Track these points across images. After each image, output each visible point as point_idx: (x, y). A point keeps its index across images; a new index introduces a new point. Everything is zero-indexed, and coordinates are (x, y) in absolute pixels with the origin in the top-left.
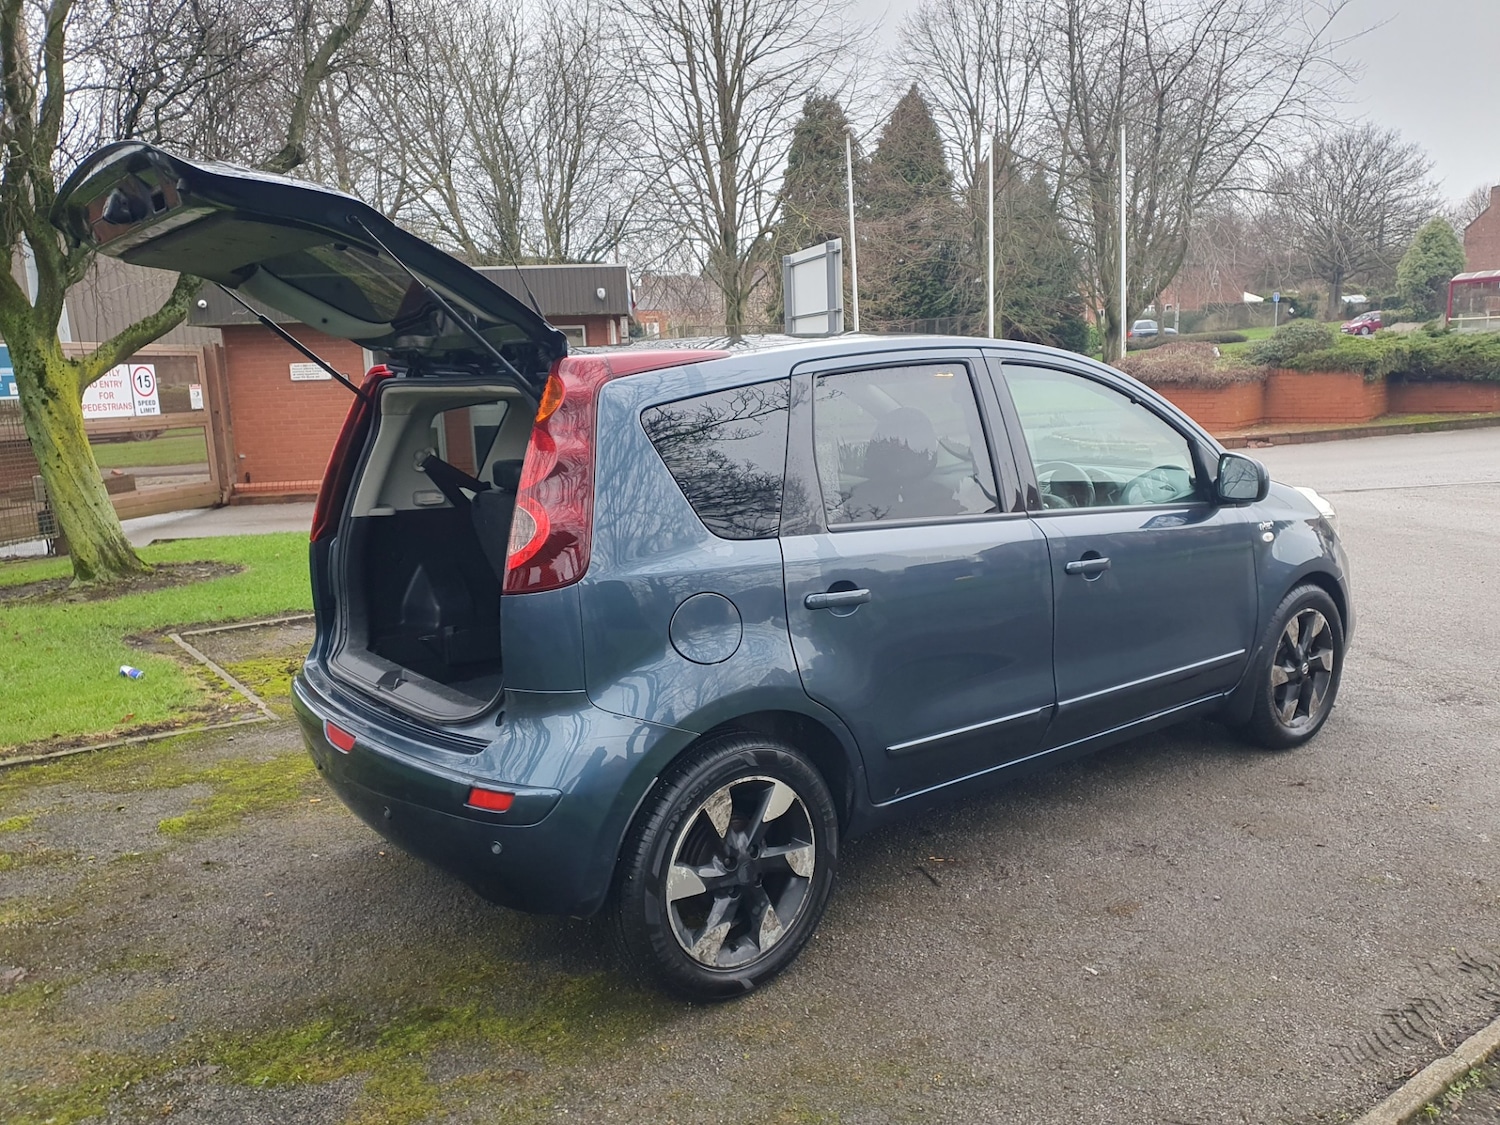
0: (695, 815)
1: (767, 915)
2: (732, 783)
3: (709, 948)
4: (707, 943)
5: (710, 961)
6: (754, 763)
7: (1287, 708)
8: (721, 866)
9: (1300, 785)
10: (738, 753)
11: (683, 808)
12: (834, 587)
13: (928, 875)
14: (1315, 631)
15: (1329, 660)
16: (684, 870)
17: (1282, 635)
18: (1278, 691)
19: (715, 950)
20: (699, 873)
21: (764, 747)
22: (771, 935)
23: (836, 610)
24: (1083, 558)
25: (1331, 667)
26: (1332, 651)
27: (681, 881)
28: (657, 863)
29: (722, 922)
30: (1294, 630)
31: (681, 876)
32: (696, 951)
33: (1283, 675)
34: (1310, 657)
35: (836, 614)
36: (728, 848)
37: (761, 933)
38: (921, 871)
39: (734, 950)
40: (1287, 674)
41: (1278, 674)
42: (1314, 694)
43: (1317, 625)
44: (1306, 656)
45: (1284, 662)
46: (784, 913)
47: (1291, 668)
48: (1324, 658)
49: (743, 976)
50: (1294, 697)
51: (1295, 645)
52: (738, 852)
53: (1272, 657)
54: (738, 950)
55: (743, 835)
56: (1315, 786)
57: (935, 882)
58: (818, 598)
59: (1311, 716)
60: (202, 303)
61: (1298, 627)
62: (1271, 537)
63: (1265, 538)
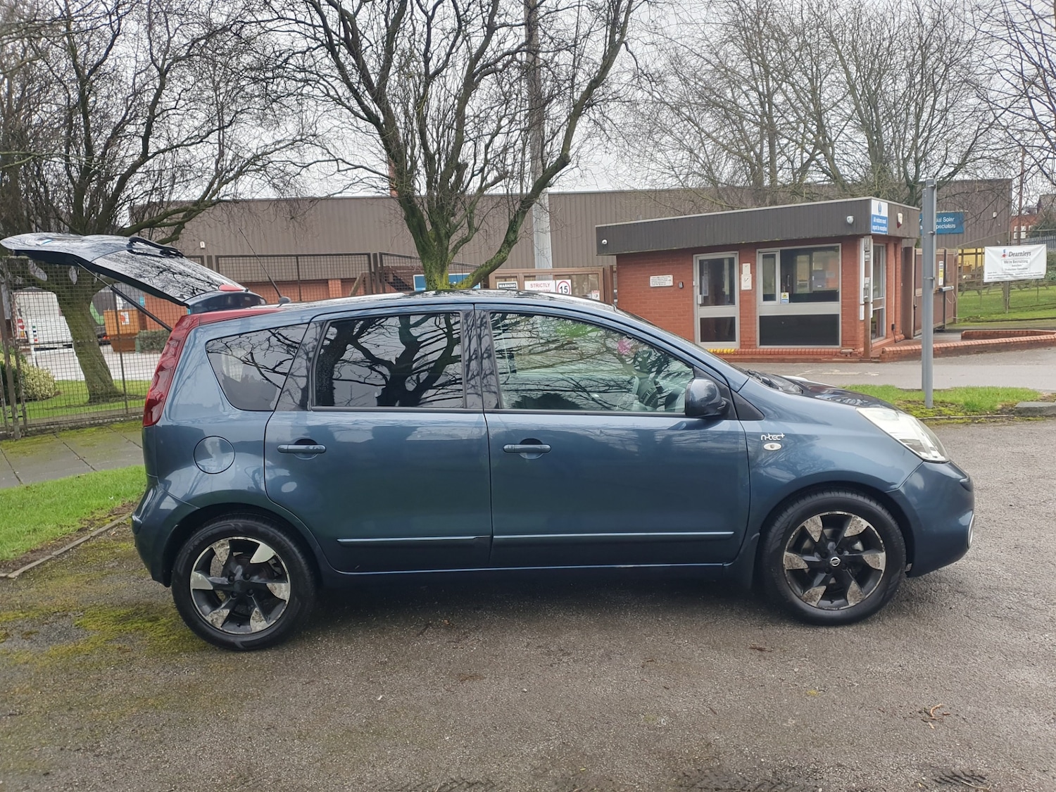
0: (207, 550)
1: (254, 613)
2: (230, 538)
3: (216, 619)
4: (215, 616)
5: (219, 626)
6: (241, 530)
7: (811, 590)
8: (227, 579)
9: (761, 650)
10: (232, 523)
11: (196, 543)
12: (300, 442)
13: (425, 629)
14: (848, 532)
15: (878, 560)
16: (200, 575)
17: (798, 529)
18: (797, 574)
19: (221, 621)
20: (210, 578)
21: (251, 523)
22: (258, 624)
23: (300, 455)
24: (522, 443)
25: (882, 567)
26: (884, 553)
27: (198, 580)
28: (180, 567)
29: (225, 608)
30: (814, 526)
31: (198, 578)
32: (209, 619)
33: (800, 562)
34: (847, 553)
35: (301, 457)
36: (227, 571)
37: (251, 621)
38: (427, 626)
39: (239, 626)
40: (807, 562)
41: (793, 560)
42: (854, 586)
43: (853, 528)
44: (839, 552)
45: (809, 552)
46: (272, 615)
47: (815, 558)
48: (868, 557)
49: (238, 641)
50: (822, 584)
51: (817, 540)
52: (235, 575)
53: (781, 544)
54: (242, 627)
55: (239, 567)
56: (772, 654)
57: (422, 633)
58: (285, 447)
59: (851, 604)
60: (605, 241)
61: (821, 525)
62: (777, 446)
63: (767, 446)
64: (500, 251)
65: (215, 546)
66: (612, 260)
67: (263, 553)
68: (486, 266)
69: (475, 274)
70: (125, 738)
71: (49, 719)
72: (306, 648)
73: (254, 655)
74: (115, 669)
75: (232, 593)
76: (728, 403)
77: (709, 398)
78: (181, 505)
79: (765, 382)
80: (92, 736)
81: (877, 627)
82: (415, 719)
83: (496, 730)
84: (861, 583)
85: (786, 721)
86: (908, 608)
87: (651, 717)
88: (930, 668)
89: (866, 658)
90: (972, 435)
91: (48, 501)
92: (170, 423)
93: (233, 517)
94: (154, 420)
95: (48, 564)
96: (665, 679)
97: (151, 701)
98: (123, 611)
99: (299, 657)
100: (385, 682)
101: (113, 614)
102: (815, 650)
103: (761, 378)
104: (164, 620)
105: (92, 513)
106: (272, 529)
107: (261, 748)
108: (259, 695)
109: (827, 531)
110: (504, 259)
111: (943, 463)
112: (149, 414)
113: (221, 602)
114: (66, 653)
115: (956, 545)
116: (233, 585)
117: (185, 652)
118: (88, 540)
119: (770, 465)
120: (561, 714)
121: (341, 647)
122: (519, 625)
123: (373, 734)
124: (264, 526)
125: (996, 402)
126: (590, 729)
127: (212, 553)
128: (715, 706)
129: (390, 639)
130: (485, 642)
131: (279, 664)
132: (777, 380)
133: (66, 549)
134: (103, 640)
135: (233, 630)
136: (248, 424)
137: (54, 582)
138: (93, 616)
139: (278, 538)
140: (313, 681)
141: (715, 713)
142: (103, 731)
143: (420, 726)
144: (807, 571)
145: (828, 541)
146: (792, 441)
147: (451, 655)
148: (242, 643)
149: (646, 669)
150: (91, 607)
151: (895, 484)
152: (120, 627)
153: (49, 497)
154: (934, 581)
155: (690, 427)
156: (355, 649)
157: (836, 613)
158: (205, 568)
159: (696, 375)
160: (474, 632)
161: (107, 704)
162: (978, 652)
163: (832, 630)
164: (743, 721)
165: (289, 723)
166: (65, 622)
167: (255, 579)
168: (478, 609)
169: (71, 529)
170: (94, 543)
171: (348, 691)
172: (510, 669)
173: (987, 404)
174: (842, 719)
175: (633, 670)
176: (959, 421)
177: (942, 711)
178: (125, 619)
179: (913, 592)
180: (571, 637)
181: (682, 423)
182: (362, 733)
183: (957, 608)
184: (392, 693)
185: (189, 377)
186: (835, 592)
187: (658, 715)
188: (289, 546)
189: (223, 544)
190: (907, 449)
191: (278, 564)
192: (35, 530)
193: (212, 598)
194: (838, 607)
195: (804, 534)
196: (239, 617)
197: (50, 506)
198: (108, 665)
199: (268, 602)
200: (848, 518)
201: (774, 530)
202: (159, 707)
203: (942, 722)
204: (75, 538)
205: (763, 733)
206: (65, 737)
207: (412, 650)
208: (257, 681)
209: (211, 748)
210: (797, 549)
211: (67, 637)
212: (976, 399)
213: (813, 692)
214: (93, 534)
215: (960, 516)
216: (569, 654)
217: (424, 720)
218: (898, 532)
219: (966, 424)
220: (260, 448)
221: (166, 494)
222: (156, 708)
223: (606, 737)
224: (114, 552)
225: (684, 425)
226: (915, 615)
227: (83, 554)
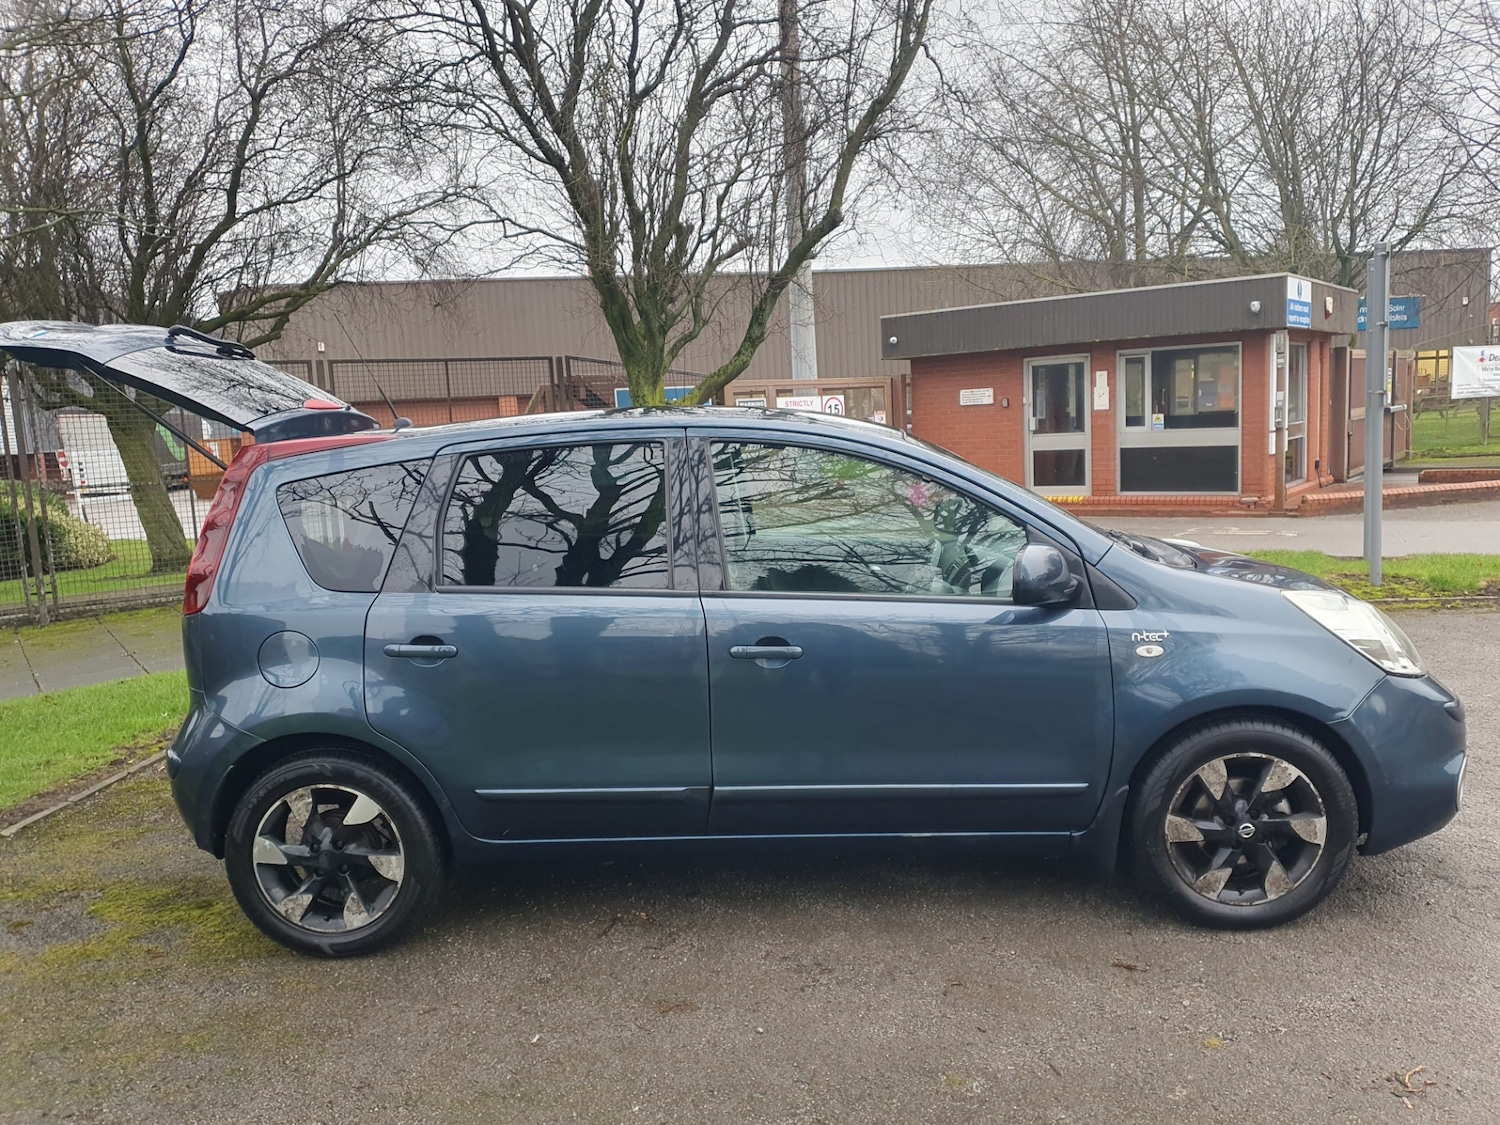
0: (278, 803)
1: (349, 900)
2: (313, 787)
3: (293, 909)
4: (291, 905)
5: (296, 919)
6: (329, 774)
7: (1208, 875)
8: (308, 849)
9: (1129, 968)
10: (315, 764)
11: (261, 794)
12: (420, 640)
13: (612, 926)
14: (1268, 785)
15: (1315, 829)
16: (267, 842)
17: (1189, 779)
18: (1186, 849)
19: (299, 912)
20: (283, 847)
21: (344, 764)
22: (356, 918)
23: (418, 660)
24: (759, 643)
25: (1321, 840)
26: (1324, 820)
27: (265, 850)
28: (237, 830)
29: (305, 892)
30: (1215, 776)
31: (265, 847)
32: (281, 908)
33: (1191, 831)
34: (1265, 818)
35: (417, 663)
36: (310, 838)
37: (345, 912)
38: (614, 921)
39: (327, 920)
40: (1202, 831)
41: (1179, 828)
42: (1276, 869)
43: (1275, 778)
44: (1254, 815)
45: (1205, 815)
46: (377, 905)
47: (1215, 825)
48: (1298, 824)
49: (324, 942)
50: (1226, 864)
51: (1218, 796)
52: (320, 842)
53: (1162, 803)
54: (331, 921)
55: (327, 830)
56: (1147, 975)
57: (605, 933)
58: (395, 648)
59: (1271, 897)
60: (893, 339)
61: (1225, 774)
62: (1157, 651)
63: (1141, 651)
64: (739, 353)
65: (290, 798)
66: (905, 367)
67: (363, 810)
68: (719, 375)
69: (704, 388)
70: (141, 1099)
71: (32, 1063)
72: (428, 955)
73: (350, 964)
74: (139, 984)
75: (316, 871)
76: (1080, 585)
77: (1051, 575)
78: (237, 735)
79: (1137, 549)
80: (93, 1095)
81: (1313, 933)
82: (587, 1076)
83: (713, 1096)
84: (1288, 864)
85: (1172, 1091)
86: (1361, 903)
87: (958, 1079)
88: (1401, 1004)
89: (1296, 985)
90: (1443, 626)
91: (73, 719)
92: (225, 610)
93: (317, 755)
94: (199, 605)
95: (62, 815)
96: (980, 1014)
97: (186, 1039)
98: (160, 892)
99: (415, 967)
100: (545, 1013)
101: (145, 895)
102: (1215, 970)
103: (1131, 542)
104: (219, 907)
105: (134, 737)
106: (377, 773)
107: (347, 1121)
108: (350, 1031)
109: (1234, 783)
110: (745, 365)
111: (1416, 677)
112: (192, 596)
113: (301, 882)
114: (69, 957)
115: (1439, 805)
116: (317, 858)
117: (245, 959)
118: (124, 778)
119: (1149, 681)
120: (815, 1070)
121: (481, 954)
122: (754, 921)
123: (521, 1100)
124: (365, 768)
125: (1477, 576)
126: (860, 1098)
127: (286, 809)
128: (1058, 1062)
129: (557, 941)
130: (701, 950)
131: (386, 981)
132: (1156, 546)
133: (89, 792)
134: (126, 936)
135: (317, 925)
136: (340, 612)
137: (66, 844)
138: (117, 897)
139: (385, 787)
140: (435, 1009)
141: (1059, 1074)
142: (109, 1086)
143: (595, 1088)
144: (1201, 844)
145: (1236, 798)
146: (1178, 642)
147: (648, 970)
148: (331, 946)
149: (950, 998)
150: (114, 883)
151: (1342, 710)
152: (154, 916)
153: (77, 712)
154: (1399, 858)
155: (1020, 620)
156: (503, 958)
157: (1247, 911)
158: (277, 832)
159: (1030, 538)
160: (685, 932)
161: (119, 1042)
162: (1475, 978)
163: (1240, 937)
164: (1103, 1089)
165: (394, 1078)
166: (74, 908)
167: (352, 849)
168: (693, 895)
169: (101, 761)
170: (131, 783)
171: (488, 1026)
172: (739, 994)
173: (1463, 579)
174: (1262, 1089)
175: (929, 999)
176: (1422, 605)
177: (1424, 1078)
178: (163, 904)
179: (1366, 876)
180: (833, 943)
181: (1009, 612)
182: (504, 1098)
183: (1437, 903)
184: (554, 1030)
185: (258, 535)
186: (1246, 878)
187: (969, 1075)
188: (403, 800)
189: (302, 796)
190: (1364, 656)
191: (386, 825)
192: (48, 762)
193: (287, 877)
194: (1251, 901)
195: (1198, 787)
196: (327, 906)
197: (76, 726)
198: (130, 979)
199: (371, 884)
200: (1267, 763)
201: (1151, 780)
202: (198, 1049)
203: (1423, 1096)
204: (105, 776)
205: (1136, 1110)
206: (51, 1095)
207: (589, 961)
208: (349, 1008)
209: (270, 1118)
210: (1186, 810)
211: (74, 931)
212: (1448, 573)
213: (1214, 1041)
214: (132, 770)
215: (1445, 762)
216: (830, 971)
217: (602, 1077)
218: (1347, 785)
219: (1434, 610)
220: (357, 648)
221: (217, 719)
222: (193, 1050)
223: (886, 1112)
224: (159, 798)
225: (1012, 617)
226: (1371, 914)
227: (114, 800)
